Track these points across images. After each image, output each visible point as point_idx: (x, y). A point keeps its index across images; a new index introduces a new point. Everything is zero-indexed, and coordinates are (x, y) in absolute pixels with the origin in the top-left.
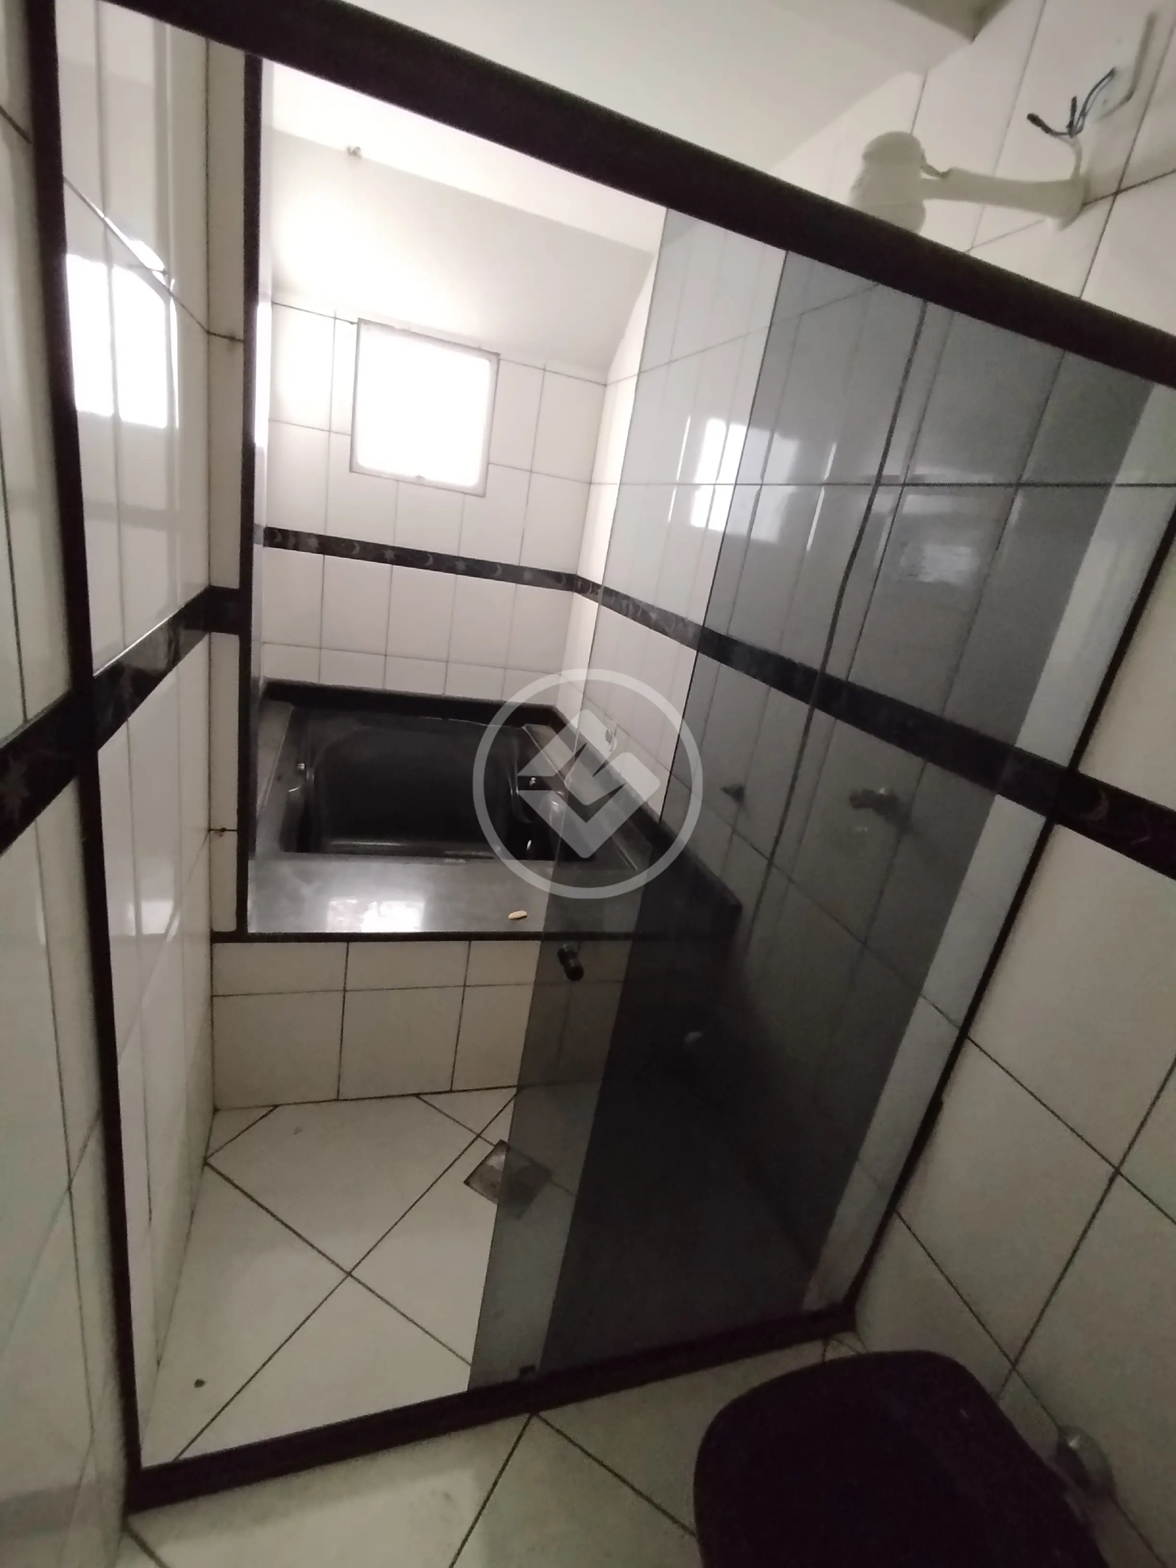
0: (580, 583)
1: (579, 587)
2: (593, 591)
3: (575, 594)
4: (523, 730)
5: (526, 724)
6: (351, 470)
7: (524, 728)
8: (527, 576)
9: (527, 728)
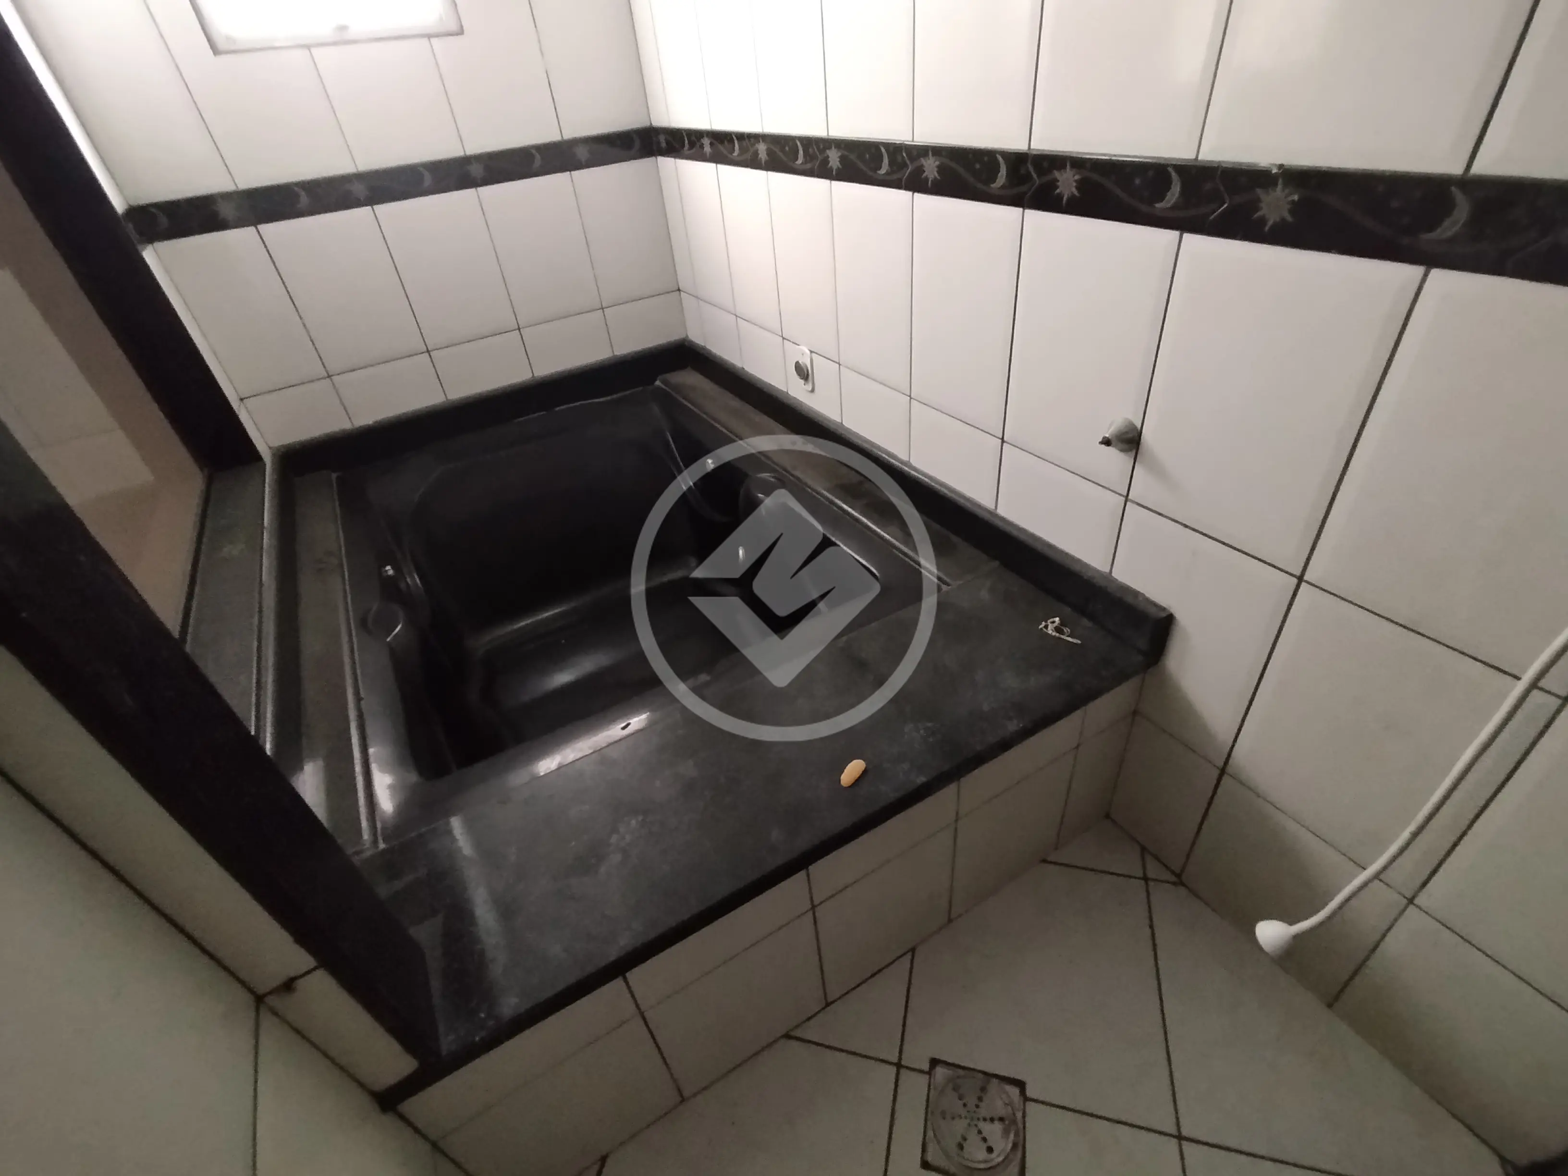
0: (662, 138)
1: (664, 145)
2: (692, 145)
3: (660, 159)
4: (659, 388)
5: (660, 377)
6: (216, 51)
7: (658, 383)
8: (582, 153)
9: (664, 382)
